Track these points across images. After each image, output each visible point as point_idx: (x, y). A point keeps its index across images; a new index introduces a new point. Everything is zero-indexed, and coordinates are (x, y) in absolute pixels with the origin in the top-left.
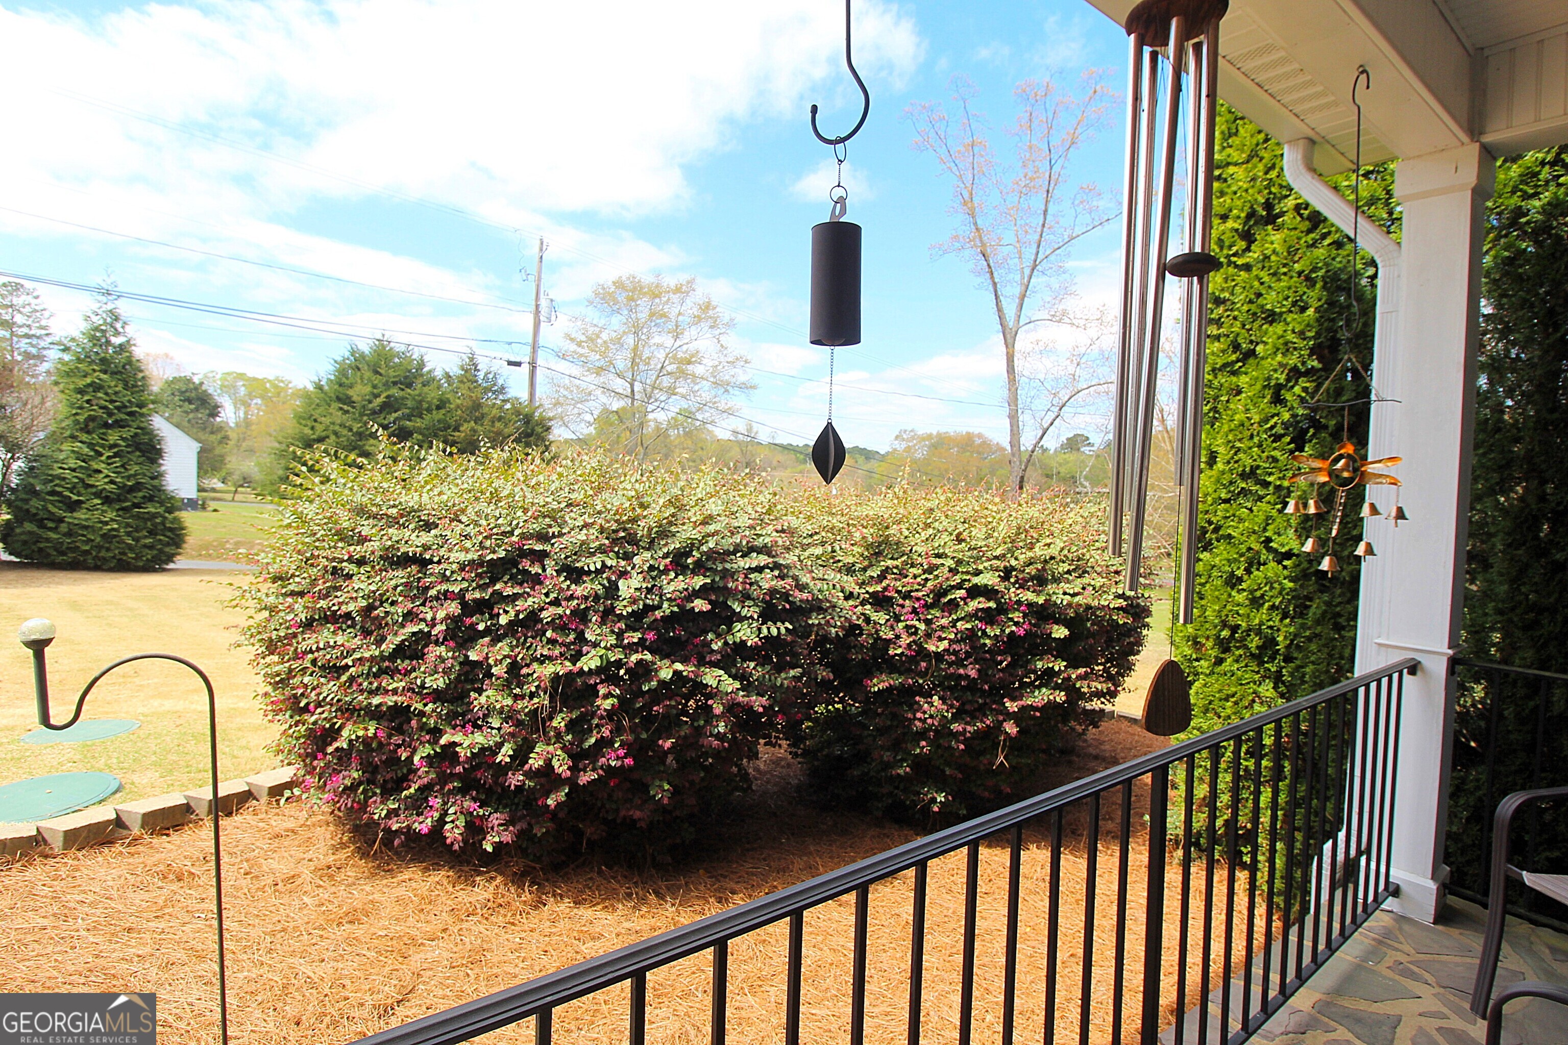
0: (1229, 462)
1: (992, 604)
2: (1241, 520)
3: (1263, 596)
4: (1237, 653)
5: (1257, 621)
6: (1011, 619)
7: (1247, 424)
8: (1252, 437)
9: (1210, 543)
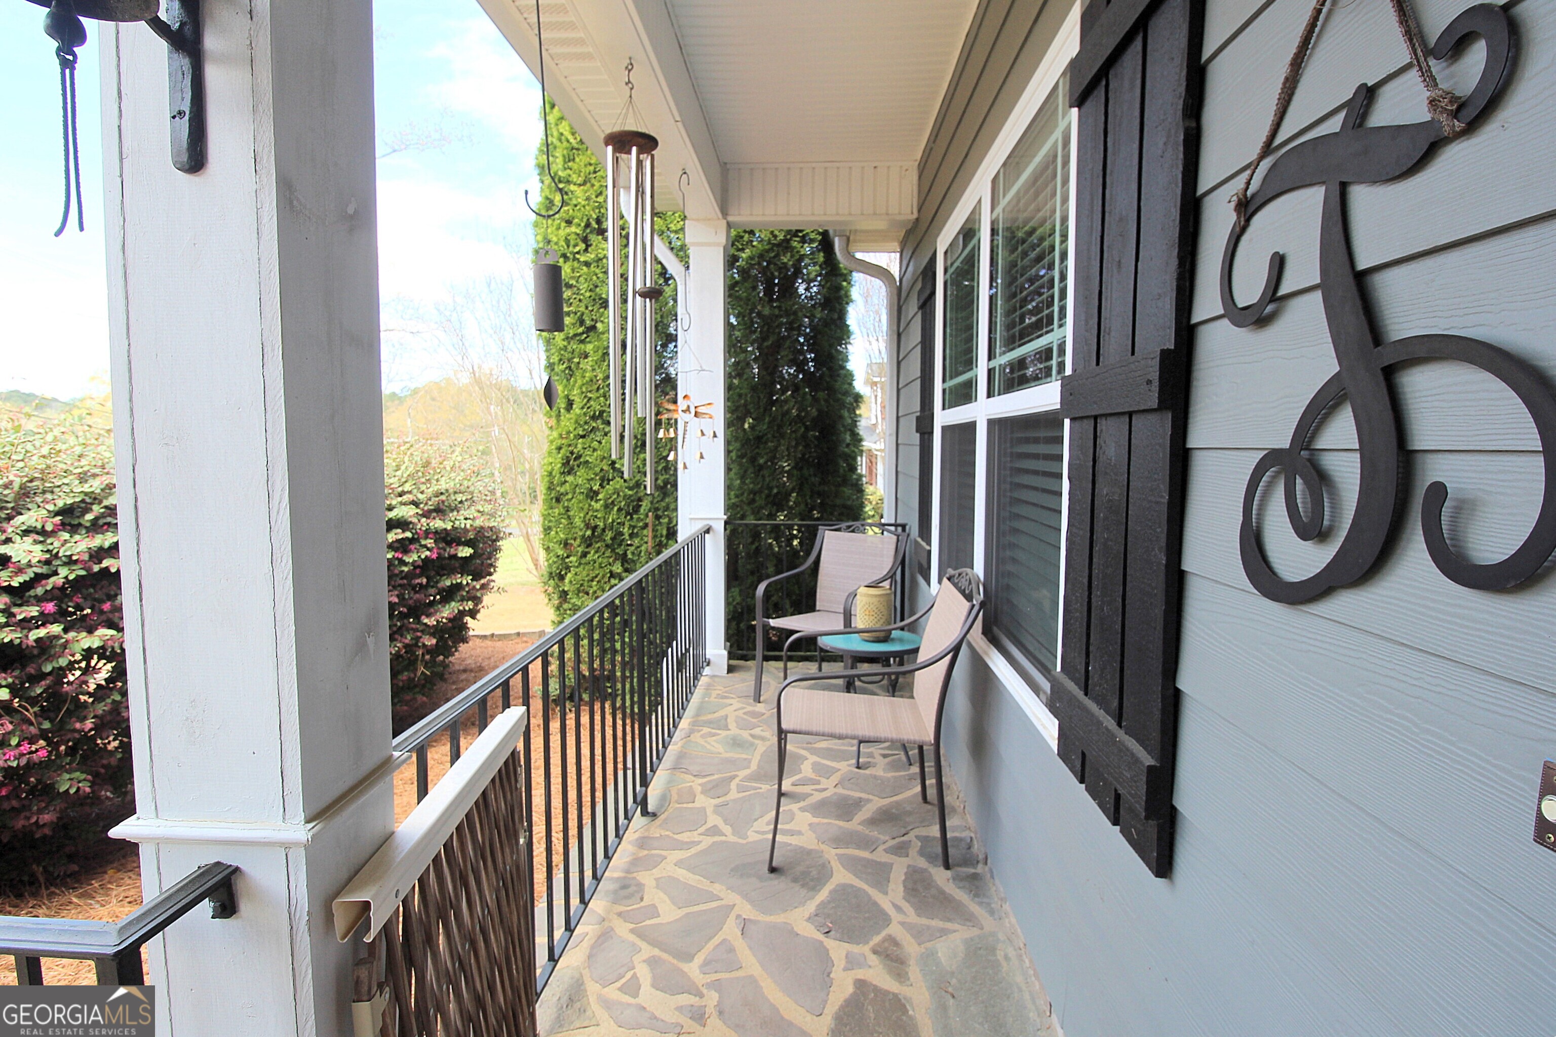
0: (583, 408)
1: (408, 534)
2: (595, 450)
3: (613, 502)
4: (597, 546)
5: (610, 520)
6: (425, 546)
7: (594, 380)
8: (598, 389)
9: (572, 469)
